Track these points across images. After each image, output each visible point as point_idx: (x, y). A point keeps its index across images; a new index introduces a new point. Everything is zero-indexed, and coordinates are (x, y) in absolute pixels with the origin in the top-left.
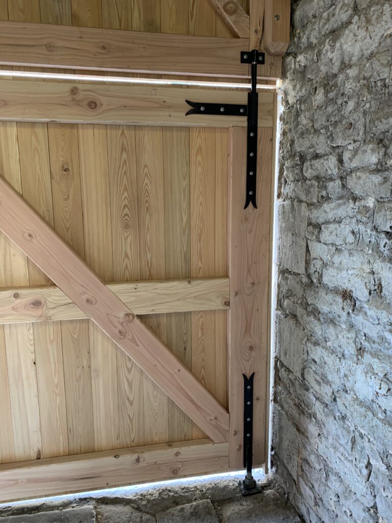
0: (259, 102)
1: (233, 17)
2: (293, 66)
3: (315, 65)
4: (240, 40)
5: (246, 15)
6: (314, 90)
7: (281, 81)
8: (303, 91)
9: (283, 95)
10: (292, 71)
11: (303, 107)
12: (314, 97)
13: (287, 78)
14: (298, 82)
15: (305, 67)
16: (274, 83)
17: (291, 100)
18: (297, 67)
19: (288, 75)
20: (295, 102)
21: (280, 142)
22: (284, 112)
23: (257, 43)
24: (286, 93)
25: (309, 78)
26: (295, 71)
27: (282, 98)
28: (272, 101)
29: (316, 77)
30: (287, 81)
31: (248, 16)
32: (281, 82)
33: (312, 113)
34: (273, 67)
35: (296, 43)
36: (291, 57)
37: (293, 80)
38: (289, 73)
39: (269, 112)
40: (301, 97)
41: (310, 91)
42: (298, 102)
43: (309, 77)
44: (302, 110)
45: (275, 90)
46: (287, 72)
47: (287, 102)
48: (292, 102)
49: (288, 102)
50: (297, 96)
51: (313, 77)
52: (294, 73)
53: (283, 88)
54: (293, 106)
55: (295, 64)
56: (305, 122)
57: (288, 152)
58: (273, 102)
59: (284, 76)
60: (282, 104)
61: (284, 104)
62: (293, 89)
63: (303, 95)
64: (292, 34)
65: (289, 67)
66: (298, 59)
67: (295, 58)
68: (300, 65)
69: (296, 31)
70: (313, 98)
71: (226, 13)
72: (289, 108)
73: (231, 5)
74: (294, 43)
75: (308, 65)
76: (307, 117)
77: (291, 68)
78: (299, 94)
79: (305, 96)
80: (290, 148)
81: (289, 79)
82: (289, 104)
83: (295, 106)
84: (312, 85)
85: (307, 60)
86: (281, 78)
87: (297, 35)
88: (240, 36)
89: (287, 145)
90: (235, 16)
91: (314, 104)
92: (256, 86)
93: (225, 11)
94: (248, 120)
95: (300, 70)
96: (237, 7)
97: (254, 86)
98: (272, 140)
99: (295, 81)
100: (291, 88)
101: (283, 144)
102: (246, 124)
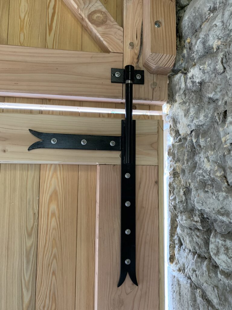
0: (137, 132)
1: (101, 29)
2: (183, 86)
3: (220, 77)
4: (111, 54)
5: (118, 27)
6: (221, 117)
7: (169, 105)
8: (202, 117)
9: (171, 123)
10: (182, 92)
11: (202, 142)
12: (223, 127)
13: (176, 101)
14: (191, 105)
15: (201, 83)
16: (159, 108)
17: (183, 130)
18: (189, 84)
19: (177, 98)
20: (189, 132)
21: (170, 185)
22: (173, 145)
23: (133, 58)
24: (175, 121)
25: (210, 98)
26: (187, 92)
27: (171, 127)
28: (156, 131)
29: (223, 95)
30: (176, 105)
31: (122, 28)
32: (169, 107)
33: (220, 154)
34: (157, 88)
35: (186, 55)
36: (179, 74)
37: (184, 103)
38: (177, 94)
39: (151, 145)
40: (198, 127)
41: (213, 117)
42: (193, 133)
43: (211, 96)
44: (200, 146)
45: (161, 116)
46: (176, 93)
47: (177, 132)
48: (184, 132)
49: (179, 133)
50: (192, 124)
51: (218, 96)
52: (185, 94)
53: (171, 115)
54: (185, 139)
55: (186, 82)
56: (207, 166)
57: (181, 202)
58: (158, 132)
59: (171, 99)
60: (171, 134)
61: (174, 135)
62: (185, 116)
63: (200, 124)
64: (180, 47)
65: (177, 87)
66: (190, 75)
67: (186, 74)
68: (193, 82)
69: (184, 42)
70: (221, 129)
71: (92, 23)
72: (180, 140)
73: (98, 15)
74: (183, 57)
75: (207, 80)
76: (211, 159)
77: (180, 88)
78: (194, 121)
79: (203, 125)
80: (184, 198)
81: (178, 102)
82: (180, 135)
83: (189, 138)
84: (216, 109)
85: (204, 73)
86: (168, 102)
87: (187, 45)
88: (110, 50)
89: (179, 191)
90: (103, 27)
91: (223, 140)
92: (131, 112)
93: (90, 21)
94: (122, 156)
95: (194, 88)
96: (106, 17)
97: (129, 112)
98: (158, 183)
99: (187, 104)
100: (181, 113)
101: (174, 189)
102: (119, 162)
